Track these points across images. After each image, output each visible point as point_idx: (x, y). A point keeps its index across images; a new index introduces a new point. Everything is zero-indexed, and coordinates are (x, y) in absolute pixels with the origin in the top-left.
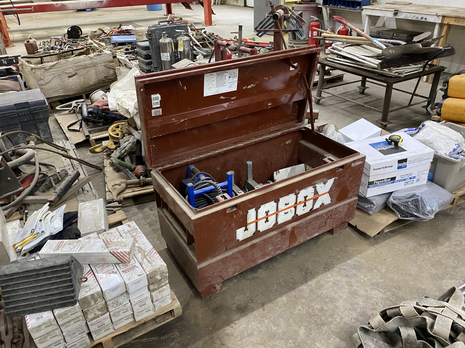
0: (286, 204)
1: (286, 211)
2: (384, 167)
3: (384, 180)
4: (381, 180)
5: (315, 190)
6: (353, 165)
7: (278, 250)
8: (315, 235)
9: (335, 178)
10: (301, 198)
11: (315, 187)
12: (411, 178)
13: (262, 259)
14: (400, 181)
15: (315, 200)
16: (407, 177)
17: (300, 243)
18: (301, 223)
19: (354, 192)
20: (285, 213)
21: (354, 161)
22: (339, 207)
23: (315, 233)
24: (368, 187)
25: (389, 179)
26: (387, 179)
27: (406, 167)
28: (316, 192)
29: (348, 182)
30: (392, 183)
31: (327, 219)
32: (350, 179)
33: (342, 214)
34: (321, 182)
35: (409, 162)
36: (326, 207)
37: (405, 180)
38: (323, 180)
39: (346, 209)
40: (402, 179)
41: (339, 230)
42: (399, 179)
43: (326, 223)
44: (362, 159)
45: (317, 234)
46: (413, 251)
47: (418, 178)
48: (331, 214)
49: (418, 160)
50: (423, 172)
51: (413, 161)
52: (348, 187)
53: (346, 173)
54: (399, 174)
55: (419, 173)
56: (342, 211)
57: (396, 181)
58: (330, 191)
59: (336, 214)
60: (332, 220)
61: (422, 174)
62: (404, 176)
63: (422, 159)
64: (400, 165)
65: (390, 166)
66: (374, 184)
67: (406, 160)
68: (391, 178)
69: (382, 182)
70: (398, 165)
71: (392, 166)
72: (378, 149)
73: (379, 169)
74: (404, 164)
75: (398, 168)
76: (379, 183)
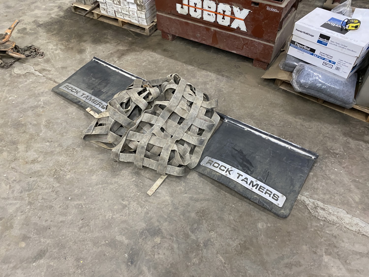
0: (209, 7)
1: (210, 13)
2: (306, 32)
3: (304, 46)
4: (301, 45)
5: (232, 10)
6: (268, 8)
7: (204, 41)
8: (233, 52)
9: (250, 10)
10: (220, 10)
11: (232, 8)
12: (330, 61)
13: (193, 38)
14: (318, 57)
15: (232, 20)
16: (326, 58)
17: (220, 48)
18: (221, 32)
19: (269, 36)
20: (209, 15)
21: (270, 6)
22: (255, 41)
23: (233, 50)
24: (290, 45)
25: (309, 48)
26: (307, 47)
27: (326, 45)
28: (232, 13)
29: (263, 23)
30: (311, 54)
31: (244, 45)
32: (266, 21)
33: (257, 50)
34: (237, 6)
35: (331, 43)
36: (242, 33)
37: (324, 59)
38: (239, 5)
39: (262, 48)
40: (321, 56)
41: (258, 65)
42: (318, 54)
43: (243, 47)
44: (279, 8)
45: (235, 52)
46: (271, 103)
47: (338, 66)
48: (247, 43)
49: (341, 46)
50: (345, 63)
51: (336, 44)
52: (263, 27)
53: (260, 13)
54: (319, 49)
55: (340, 61)
56: (257, 47)
57: (315, 54)
58: (245, 20)
59: (252, 46)
60: (248, 49)
61: (344, 64)
62: (323, 54)
63: (345, 47)
64: (321, 40)
65: (311, 35)
66: (295, 44)
67: (328, 38)
68: (311, 48)
69: (301, 47)
70: (319, 39)
71: (313, 36)
72: (328, 22)
73: (301, 32)
74: (325, 41)
75: (319, 42)
76: (299, 47)
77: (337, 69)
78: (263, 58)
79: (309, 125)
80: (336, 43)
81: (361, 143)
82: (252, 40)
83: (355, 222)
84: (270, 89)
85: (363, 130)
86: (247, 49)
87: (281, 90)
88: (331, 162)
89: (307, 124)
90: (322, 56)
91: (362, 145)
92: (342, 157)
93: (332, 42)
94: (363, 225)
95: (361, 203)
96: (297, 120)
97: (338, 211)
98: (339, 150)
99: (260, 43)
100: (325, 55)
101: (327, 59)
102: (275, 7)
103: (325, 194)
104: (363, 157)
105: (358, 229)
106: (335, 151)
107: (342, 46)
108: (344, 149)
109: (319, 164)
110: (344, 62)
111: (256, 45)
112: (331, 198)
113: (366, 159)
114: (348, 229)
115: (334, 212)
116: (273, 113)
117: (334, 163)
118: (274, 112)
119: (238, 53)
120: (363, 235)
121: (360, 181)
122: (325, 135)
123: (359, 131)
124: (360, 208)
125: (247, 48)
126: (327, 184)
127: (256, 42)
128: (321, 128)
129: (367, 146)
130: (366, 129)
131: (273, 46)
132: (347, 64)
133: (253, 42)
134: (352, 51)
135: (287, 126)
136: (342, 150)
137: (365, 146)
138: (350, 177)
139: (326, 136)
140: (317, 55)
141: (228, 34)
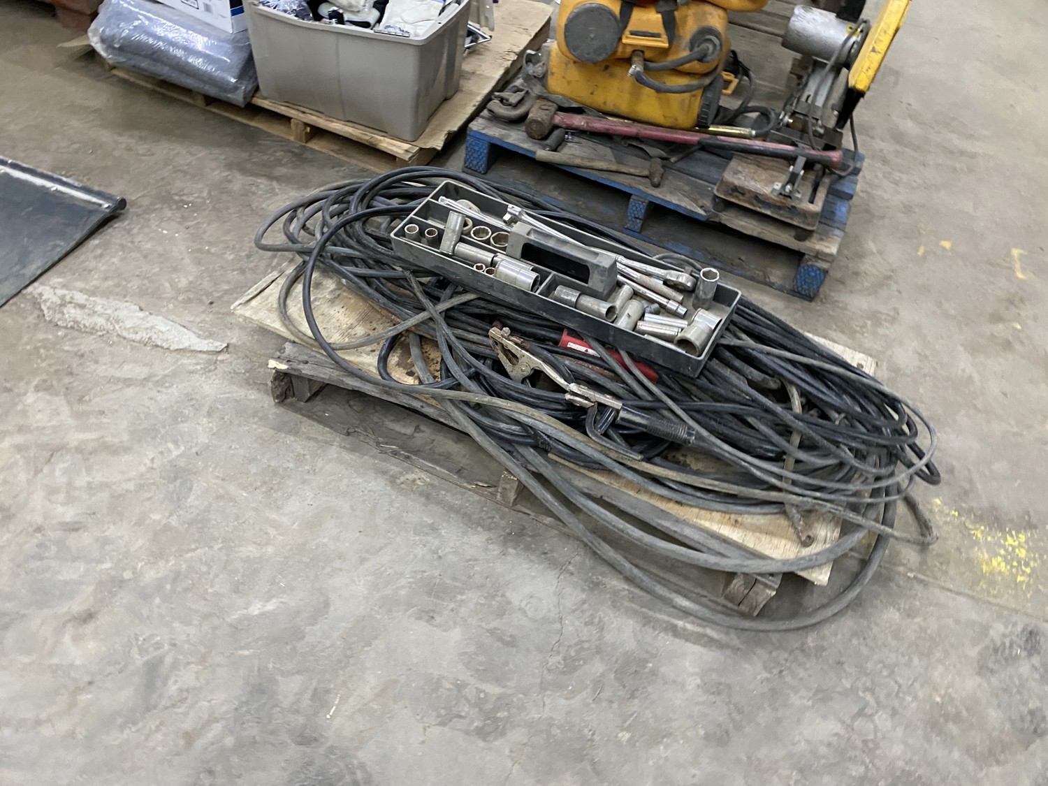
46: (69, 106)
79: (149, 150)
81: (260, 180)
83: (149, 325)
85: (280, 157)
88: (162, 219)
89: (142, 147)
91: (259, 184)
92: (196, 208)
94: (164, 329)
95: (190, 287)
96: (123, 139)
97: (118, 306)
98: (196, 195)
103: (106, 279)
105: (148, 336)
106: (184, 198)
108: (209, 193)
109: (126, 223)
112: (117, 285)
113: (252, 210)
114: (124, 338)
115: (106, 310)
116: (63, 124)
117: (169, 219)
118: (66, 123)
120: (157, 346)
121: (213, 250)
122: (180, 168)
123: (269, 158)
124: (180, 298)
126: (123, 259)
128: (177, 154)
129: (271, 186)
130: (290, 154)
136: (205, 194)
137: (266, 187)
138: (191, 245)
139: (180, 170)
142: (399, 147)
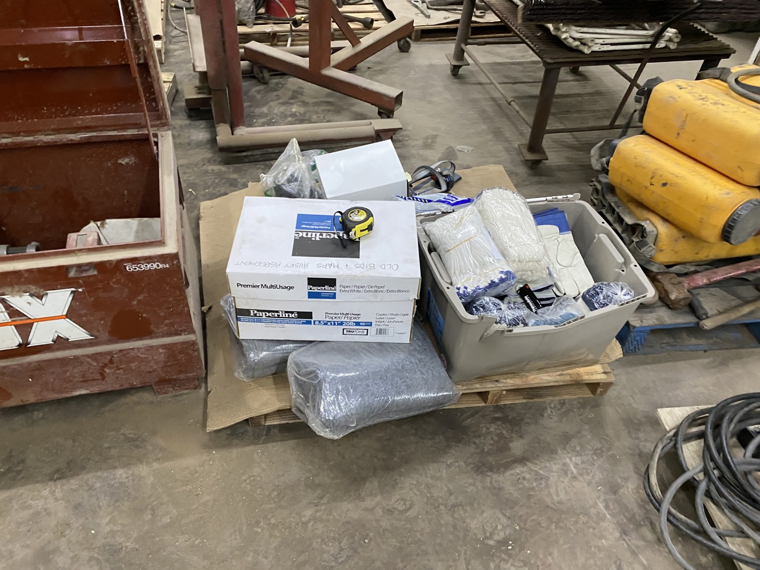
2: (269, 285)
3: (277, 312)
4: (269, 312)
6: (129, 268)
8: (77, 393)
9: (73, 289)
11: (3, 302)
12: (358, 324)
14: (326, 324)
15: (24, 329)
16: (346, 320)
19: (172, 324)
21: (134, 260)
22: (131, 349)
23: (75, 388)
24: (238, 319)
25: (292, 313)
26: (286, 312)
27: (333, 296)
28: (14, 313)
29: (135, 302)
30: (303, 323)
31: (103, 367)
32: (139, 298)
33: (152, 363)
34: (18, 291)
35: (343, 289)
36: (79, 344)
37: (341, 324)
38: (24, 287)
39: (163, 356)
40: (331, 320)
41: (171, 389)
42: (323, 318)
43: (102, 374)
44: (163, 258)
45: (83, 392)
46: (279, 494)
47: (379, 327)
48: (110, 360)
49: (371, 289)
50: (393, 317)
51: (356, 289)
52: (139, 313)
53: (111, 284)
54: (319, 308)
55: (380, 317)
56: (147, 358)
57: (314, 321)
58: (72, 314)
59: (129, 362)
60: (122, 371)
61: (392, 320)
62: (336, 316)
63: (381, 289)
64: (316, 291)
65: (286, 288)
66: (252, 314)
67: (332, 282)
68: (298, 313)
69: (273, 315)
70: (311, 289)
71: (291, 288)
72: (301, 234)
73: (254, 287)
74: (327, 289)
75: (311, 295)
76: (264, 317)
77: (381, 332)
78: (180, 372)
79: (402, 499)
80: (355, 286)
81: (517, 471)
82: (121, 351)
84: (248, 445)
85: (498, 431)
86: (118, 373)
87: (276, 431)
89: (394, 500)
90: (333, 320)
91: (523, 475)
92: (519, 542)
93: (344, 287)
96: (369, 503)
98: (499, 527)
99: (152, 347)
100: (339, 316)
101: (349, 320)
102: (149, 259)
104: (548, 506)
106: (496, 537)
107: (373, 289)
108: (505, 515)
110: (389, 317)
111: (142, 356)
113: (555, 510)
116: (303, 523)
118: (303, 520)
119: (96, 389)
122: (450, 503)
123: (492, 439)
125: (118, 371)
127: (139, 349)
128: (428, 486)
129: (531, 470)
130: (499, 423)
131: (193, 341)
132: (398, 318)
133: (127, 354)
134: (399, 291)
135: (362, 542)
136: (504, 520)
137: (530, 474)
139: (454, 506)
140: (320, 322)
141: (30, 364)
142: (597, 373)
